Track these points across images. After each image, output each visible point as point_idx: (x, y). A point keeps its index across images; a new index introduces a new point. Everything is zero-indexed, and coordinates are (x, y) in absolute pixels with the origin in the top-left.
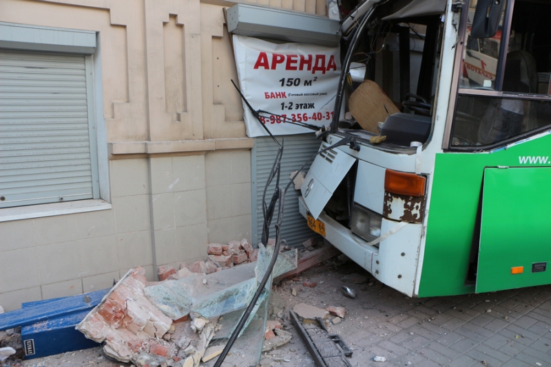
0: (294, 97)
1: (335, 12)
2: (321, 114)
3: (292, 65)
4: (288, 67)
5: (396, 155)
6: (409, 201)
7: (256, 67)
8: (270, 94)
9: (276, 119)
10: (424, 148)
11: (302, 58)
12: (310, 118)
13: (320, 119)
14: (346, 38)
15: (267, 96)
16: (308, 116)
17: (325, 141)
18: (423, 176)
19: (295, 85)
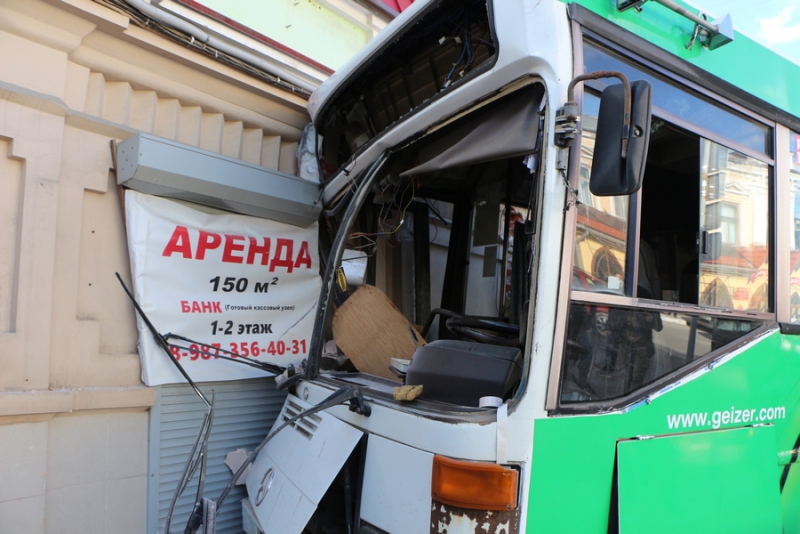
0: (236, 311)
1: (311, 170)
2: (283, 343)
3: (235, 253)
4: (227, 258)
5: (454, 425)
6: (486, 520)
7: (168, 251)
8: (191, 305)
9: (199, 351)
10: (511, 409)
11: (253, 242)
12: (263, 350)
13: (281, 353)
14: (330, 213)
15: (185, 308)
16: (260, 346)
17: (294, 393)
18: (513, 467)
19: (238, 290)
